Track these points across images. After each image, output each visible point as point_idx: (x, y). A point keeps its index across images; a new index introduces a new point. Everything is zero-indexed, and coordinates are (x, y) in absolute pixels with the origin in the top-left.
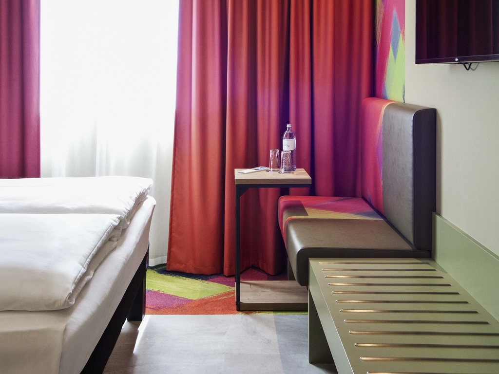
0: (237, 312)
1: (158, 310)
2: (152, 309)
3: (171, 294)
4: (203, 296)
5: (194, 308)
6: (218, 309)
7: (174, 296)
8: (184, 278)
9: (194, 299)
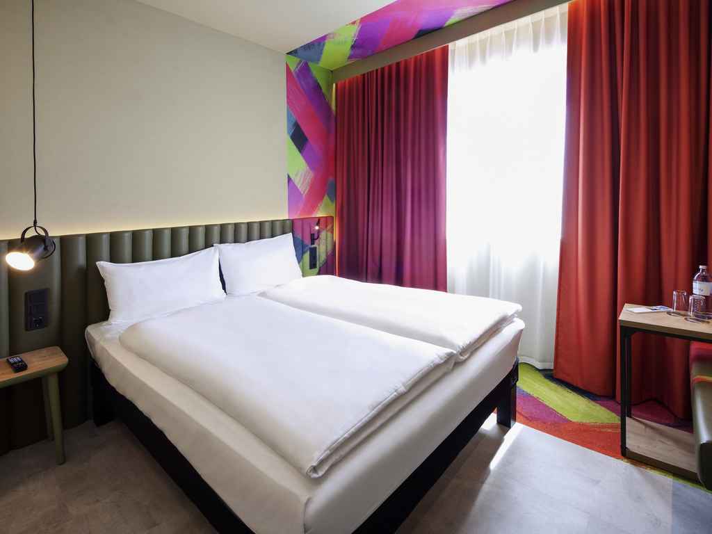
0: (622, 457)
1: (531, 421)
2: (526, 417)
3: (551, 406)
4: (585, 420)
5: (570, 432)
6: (597, 445)
7: (553, 409)
8: (570, 391)
9: (573, 421)
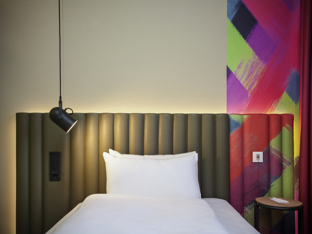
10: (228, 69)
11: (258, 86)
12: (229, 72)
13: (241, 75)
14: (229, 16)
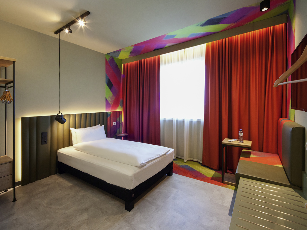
10: (106, 98)
11: (113, 103)
12: (106, 99)
13: (109, 100)
14: (106, 83)
